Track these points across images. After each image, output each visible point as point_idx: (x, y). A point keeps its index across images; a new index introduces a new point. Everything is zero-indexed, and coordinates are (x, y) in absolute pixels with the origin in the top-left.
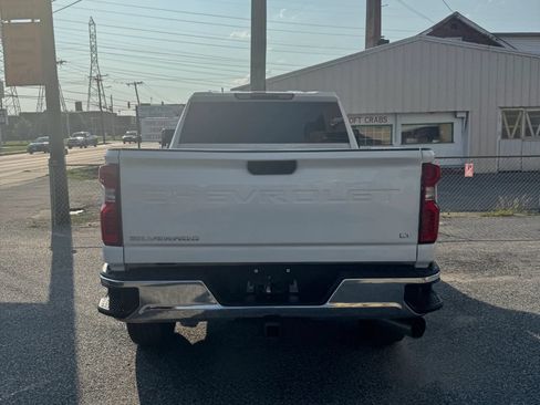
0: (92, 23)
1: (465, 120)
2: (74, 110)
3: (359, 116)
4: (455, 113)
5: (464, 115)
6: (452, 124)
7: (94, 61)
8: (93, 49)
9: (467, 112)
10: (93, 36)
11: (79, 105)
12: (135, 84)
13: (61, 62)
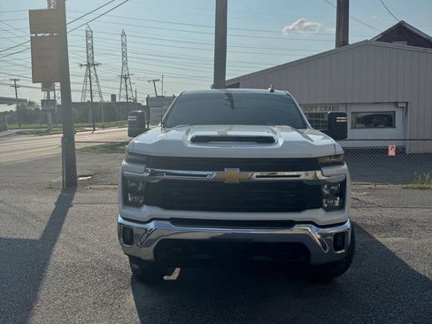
0: (124, 35)
1: (405, 109)
2: (110, 100)
3: (316, 106)
4: (396, 103)
5: (404, 105)
6: (394, 112)
7: (125, 63)
8: (124, 55)
9: (407, 103)
10: (124, 45)
11: (113, 97)
12: (154, 81)
13: (97, 64)
